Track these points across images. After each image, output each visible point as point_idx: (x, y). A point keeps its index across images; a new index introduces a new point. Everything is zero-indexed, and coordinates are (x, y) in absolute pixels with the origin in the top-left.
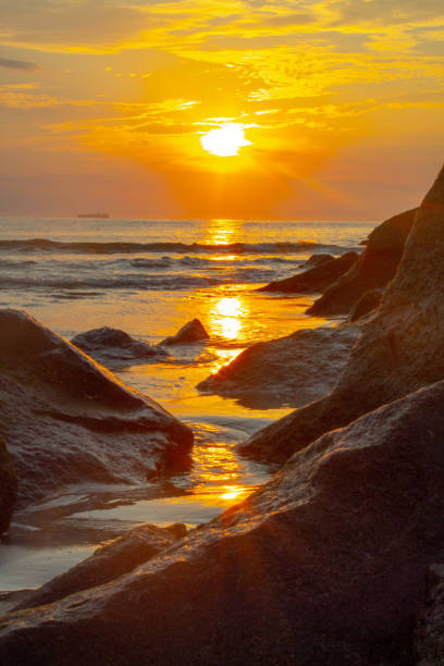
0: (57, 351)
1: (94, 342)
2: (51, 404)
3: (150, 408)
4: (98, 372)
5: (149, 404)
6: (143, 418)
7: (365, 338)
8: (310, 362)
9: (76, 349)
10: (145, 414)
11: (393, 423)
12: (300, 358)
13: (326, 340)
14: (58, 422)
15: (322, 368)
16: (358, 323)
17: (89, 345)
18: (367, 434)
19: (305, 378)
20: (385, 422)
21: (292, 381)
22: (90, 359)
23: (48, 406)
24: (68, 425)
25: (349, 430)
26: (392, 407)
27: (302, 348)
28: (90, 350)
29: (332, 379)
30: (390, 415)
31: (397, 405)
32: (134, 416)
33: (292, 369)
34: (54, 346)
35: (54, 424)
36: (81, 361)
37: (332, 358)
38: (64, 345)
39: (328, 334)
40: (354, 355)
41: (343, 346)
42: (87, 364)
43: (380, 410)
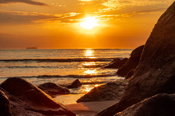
0: (33, 90)
1: (45, 87)
2: (31, 106)
3: (62, 107)
4: (46, 96)
5: (62, 106)
6: (60, 110)
7: (129, 84)
8: (113, 92)
9: (39, 89)
10: (60, 109)
11: (137, 110)
12: (110, 91)
13: (118, 85)
14: (33, 112)
15: (117, 94)
16: (128, 80)
17: (44, 88)
18: (129, 114)
19: (112, 97)
20: (134, 110)
21: (107, 98)
22: (43, 92)
23: (30, 107)
24: (36, 113)
25: (123, 113)
26: (136, 105)
27: (110, 88)
28: (44, 89)
29: (120, 98)
30: (136, 108)
31: (138, 105)
32: (57, 110)
33: (107, 94)
34: (32, 88)
35: (32, 113)
36: (40, 93)
37: (120, 91)
38: (35, 88)
39: (118, 83)
40: (126, 90)
41: (123, 87)
42: (42, 94)
43: (133, 106)
